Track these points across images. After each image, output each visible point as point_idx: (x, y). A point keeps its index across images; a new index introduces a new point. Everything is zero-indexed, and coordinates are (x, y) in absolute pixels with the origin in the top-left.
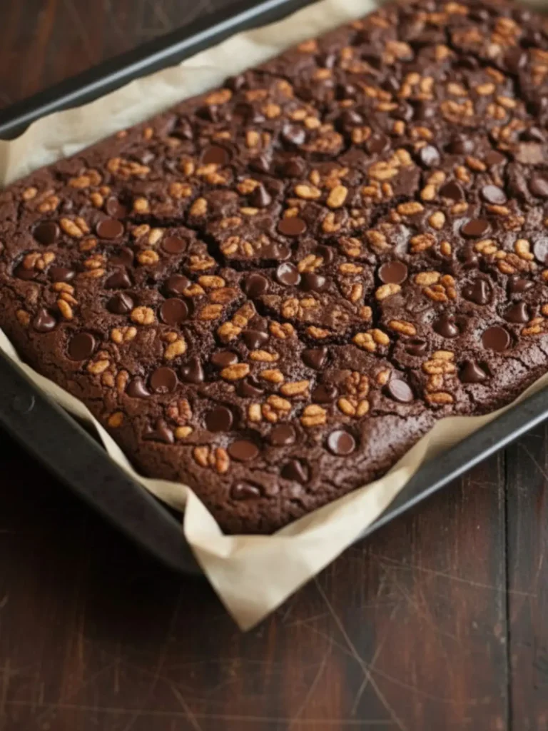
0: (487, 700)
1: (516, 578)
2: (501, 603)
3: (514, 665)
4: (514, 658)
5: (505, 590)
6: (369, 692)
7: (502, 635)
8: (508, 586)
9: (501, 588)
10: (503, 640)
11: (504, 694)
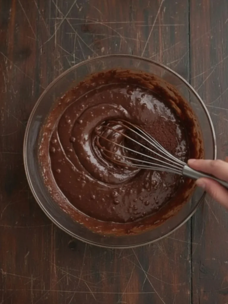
0: (184, 284)
1: (194, 239)
2: (189, 248)
3: (193, 271)
4: (193, 268)
5: (191, 243)
6: (147, 282)
7: (189, 260)
8: (191, 242)
9: (189, 242)
10: (190, 261)
11: (190, 281)
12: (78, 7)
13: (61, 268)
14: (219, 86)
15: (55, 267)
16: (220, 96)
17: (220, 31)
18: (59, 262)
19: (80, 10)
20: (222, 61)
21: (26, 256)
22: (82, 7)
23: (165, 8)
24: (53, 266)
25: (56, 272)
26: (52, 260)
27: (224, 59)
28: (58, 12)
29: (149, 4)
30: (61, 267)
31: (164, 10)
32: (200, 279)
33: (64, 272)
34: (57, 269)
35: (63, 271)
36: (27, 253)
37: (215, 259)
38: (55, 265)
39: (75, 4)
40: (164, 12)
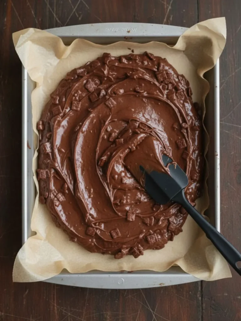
12: (78, 16)
13: (63, 309)
14: (231, 101)
15: (56, 308)
16: (232, 112)
17: (232, 40)
18: (60, 301)
19: (80, 19)
20: (234, 74)
21: (24, 296)
22: (81, 16)
23: (172, 16)
24: (54, 306)
25: (57, 313)
26: (52, 300)
27: (236, 71)
28: (57, 21)
29: (154, 12)
30: (62, 307)
31: (171, 19)
32: (211, 316)
33: (65, 313)
34: (58, 310)
35: (64, 311)
36: (26, 291)
37: (226, 294)
38: (55, 305)
39: (74, 12)
40: (170, 20)
